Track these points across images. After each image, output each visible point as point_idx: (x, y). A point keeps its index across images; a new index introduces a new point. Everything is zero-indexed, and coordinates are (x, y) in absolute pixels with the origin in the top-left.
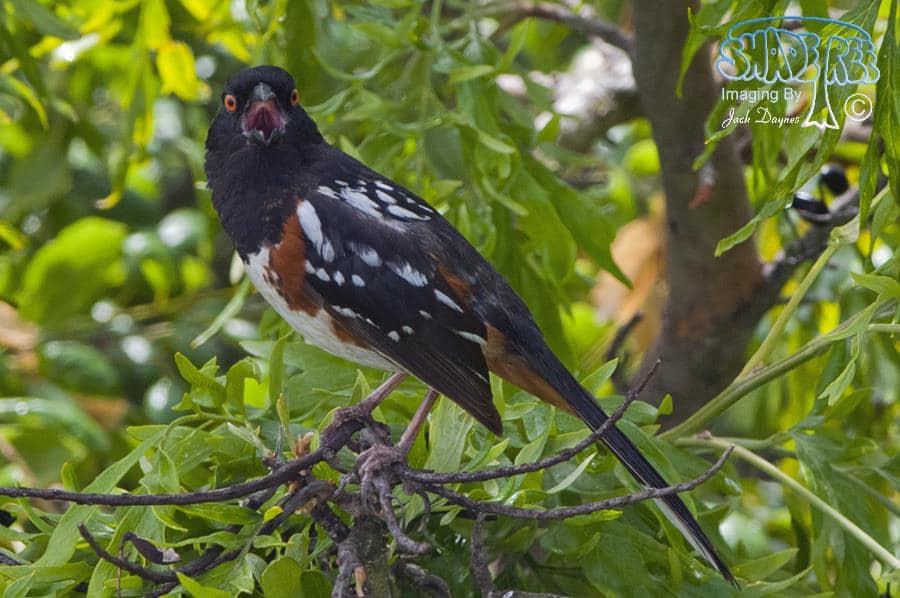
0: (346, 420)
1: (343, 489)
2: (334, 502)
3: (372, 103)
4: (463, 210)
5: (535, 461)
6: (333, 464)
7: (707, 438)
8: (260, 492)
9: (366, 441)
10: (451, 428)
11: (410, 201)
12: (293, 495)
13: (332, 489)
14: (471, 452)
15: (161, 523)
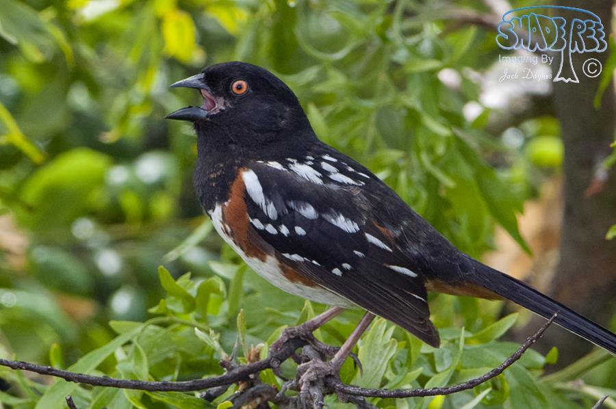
0: (292, 337)
1: (283, 393)
2: (274, 403)
3: (337, 80)
4: (403, 177)
5: (443, 386)
6: (277, 372)
7: (579, 386)
8: (215, 388)
9: (307, 356)
10: (376, 354)
11: (350, 169)
12: (242, 393)
13: (274, 392)
14: (390, 375)
15: (130, 403)
